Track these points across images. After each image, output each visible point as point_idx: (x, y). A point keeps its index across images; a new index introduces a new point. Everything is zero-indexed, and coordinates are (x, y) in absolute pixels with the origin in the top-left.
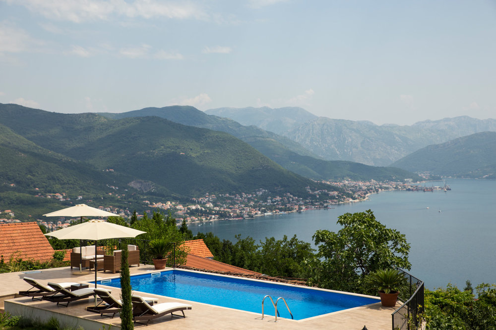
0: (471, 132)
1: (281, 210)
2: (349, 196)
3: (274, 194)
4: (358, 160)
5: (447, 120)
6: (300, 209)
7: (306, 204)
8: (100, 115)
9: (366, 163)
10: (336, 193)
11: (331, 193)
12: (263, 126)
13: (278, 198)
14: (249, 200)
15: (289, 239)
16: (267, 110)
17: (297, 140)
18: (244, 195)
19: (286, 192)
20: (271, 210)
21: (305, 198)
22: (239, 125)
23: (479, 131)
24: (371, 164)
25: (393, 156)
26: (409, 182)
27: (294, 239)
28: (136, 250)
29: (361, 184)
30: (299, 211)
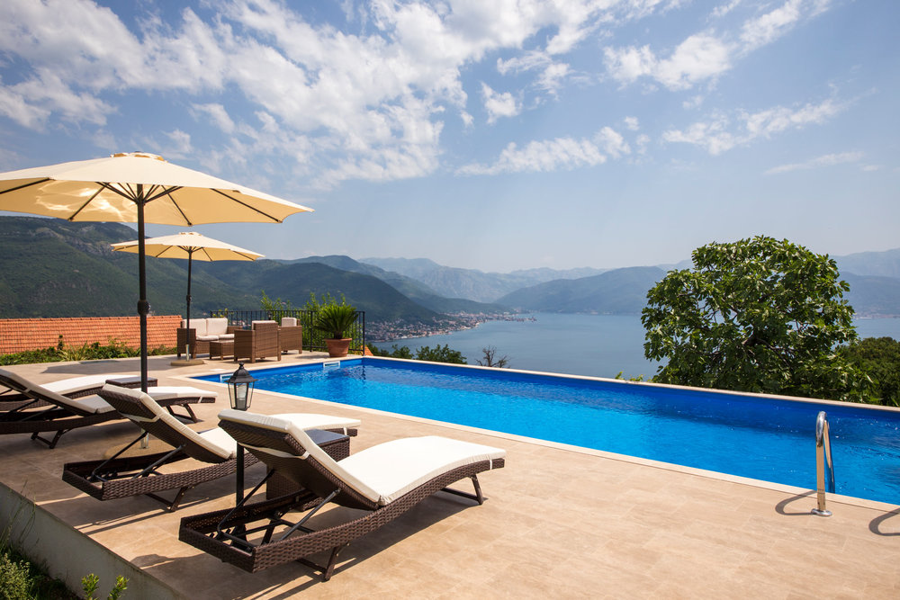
0: (550, 279)
1: (414, 334)
2: (464, 324)
3: (408, 322)
4: (471, 298)
5: (534, 270)
6: (428, 334)
7: (432, 330)
8: (274, 261)
9: (476, 300)
10: (454, 323)
11: (451, 322)
12: (401, 272)
13: (412, 326)
14: (390, 326)
15: (442, 348)
16: (403, 260)
17: (426, 283)
18: (386, 323)
19: (418, 321)
20: (406, 335)
21: (431, 326)
22: (381, 271)
23: (556, 278)
24: (480, 301)
25: (495, 295)
26: (507, 315)
27: (446, 348)
28: (295, 325)
29: (472, 315)
30: (427, 335)
